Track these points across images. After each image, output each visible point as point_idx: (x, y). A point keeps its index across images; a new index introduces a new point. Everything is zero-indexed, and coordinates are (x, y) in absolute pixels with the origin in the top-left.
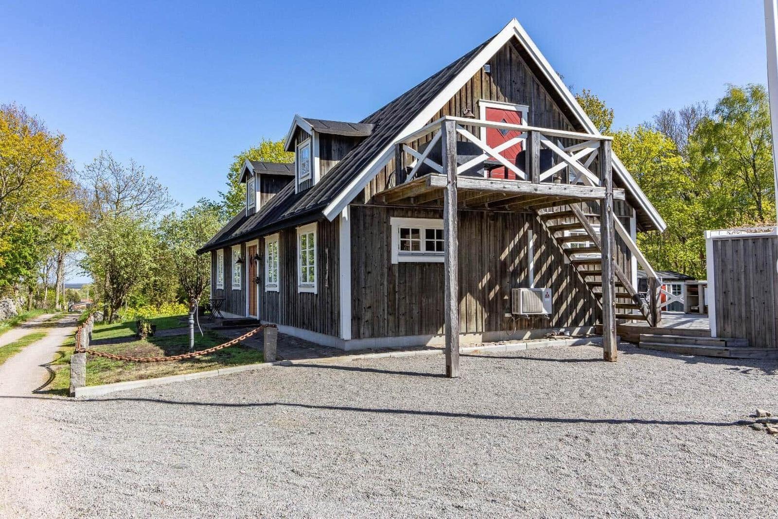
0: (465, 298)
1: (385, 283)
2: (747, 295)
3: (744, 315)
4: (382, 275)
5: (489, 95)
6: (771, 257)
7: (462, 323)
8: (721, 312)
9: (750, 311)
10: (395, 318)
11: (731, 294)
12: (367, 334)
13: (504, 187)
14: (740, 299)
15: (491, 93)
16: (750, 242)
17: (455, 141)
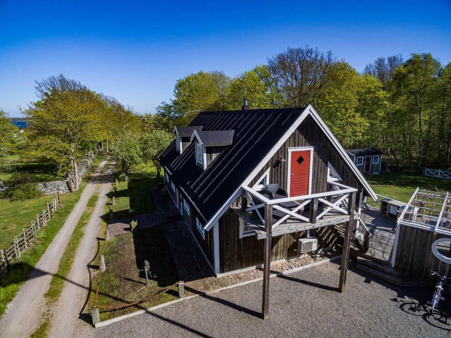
0: (275, 246)
1: (236, 247)
2: (413, 254)
3: (410, 262)
4: (235, 244)
5: (293, 144)
6: (429, 241)
7: (273, 257)
8: (399, 258)
9: (413, 262)
10: (241, 262)
11: (405, 252)
12: (227, 270)
13: (297, 230)
14: (409, 255)
15: (295, 143)
16: (420, 232)
17: (272, 214)
